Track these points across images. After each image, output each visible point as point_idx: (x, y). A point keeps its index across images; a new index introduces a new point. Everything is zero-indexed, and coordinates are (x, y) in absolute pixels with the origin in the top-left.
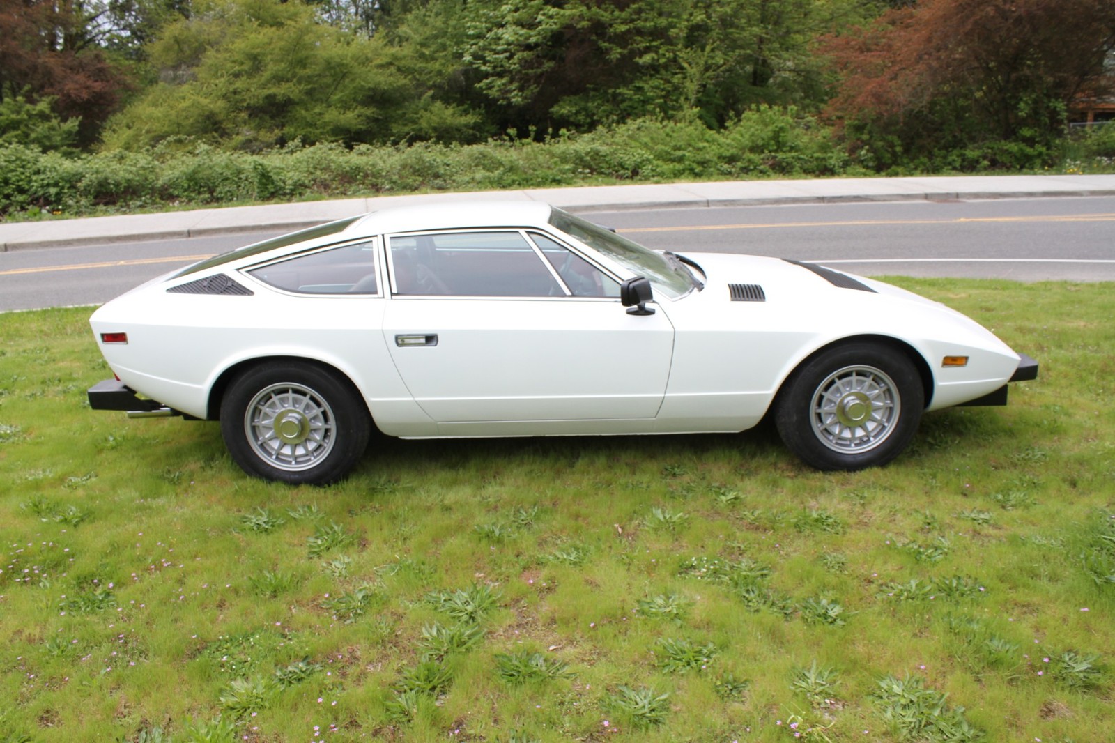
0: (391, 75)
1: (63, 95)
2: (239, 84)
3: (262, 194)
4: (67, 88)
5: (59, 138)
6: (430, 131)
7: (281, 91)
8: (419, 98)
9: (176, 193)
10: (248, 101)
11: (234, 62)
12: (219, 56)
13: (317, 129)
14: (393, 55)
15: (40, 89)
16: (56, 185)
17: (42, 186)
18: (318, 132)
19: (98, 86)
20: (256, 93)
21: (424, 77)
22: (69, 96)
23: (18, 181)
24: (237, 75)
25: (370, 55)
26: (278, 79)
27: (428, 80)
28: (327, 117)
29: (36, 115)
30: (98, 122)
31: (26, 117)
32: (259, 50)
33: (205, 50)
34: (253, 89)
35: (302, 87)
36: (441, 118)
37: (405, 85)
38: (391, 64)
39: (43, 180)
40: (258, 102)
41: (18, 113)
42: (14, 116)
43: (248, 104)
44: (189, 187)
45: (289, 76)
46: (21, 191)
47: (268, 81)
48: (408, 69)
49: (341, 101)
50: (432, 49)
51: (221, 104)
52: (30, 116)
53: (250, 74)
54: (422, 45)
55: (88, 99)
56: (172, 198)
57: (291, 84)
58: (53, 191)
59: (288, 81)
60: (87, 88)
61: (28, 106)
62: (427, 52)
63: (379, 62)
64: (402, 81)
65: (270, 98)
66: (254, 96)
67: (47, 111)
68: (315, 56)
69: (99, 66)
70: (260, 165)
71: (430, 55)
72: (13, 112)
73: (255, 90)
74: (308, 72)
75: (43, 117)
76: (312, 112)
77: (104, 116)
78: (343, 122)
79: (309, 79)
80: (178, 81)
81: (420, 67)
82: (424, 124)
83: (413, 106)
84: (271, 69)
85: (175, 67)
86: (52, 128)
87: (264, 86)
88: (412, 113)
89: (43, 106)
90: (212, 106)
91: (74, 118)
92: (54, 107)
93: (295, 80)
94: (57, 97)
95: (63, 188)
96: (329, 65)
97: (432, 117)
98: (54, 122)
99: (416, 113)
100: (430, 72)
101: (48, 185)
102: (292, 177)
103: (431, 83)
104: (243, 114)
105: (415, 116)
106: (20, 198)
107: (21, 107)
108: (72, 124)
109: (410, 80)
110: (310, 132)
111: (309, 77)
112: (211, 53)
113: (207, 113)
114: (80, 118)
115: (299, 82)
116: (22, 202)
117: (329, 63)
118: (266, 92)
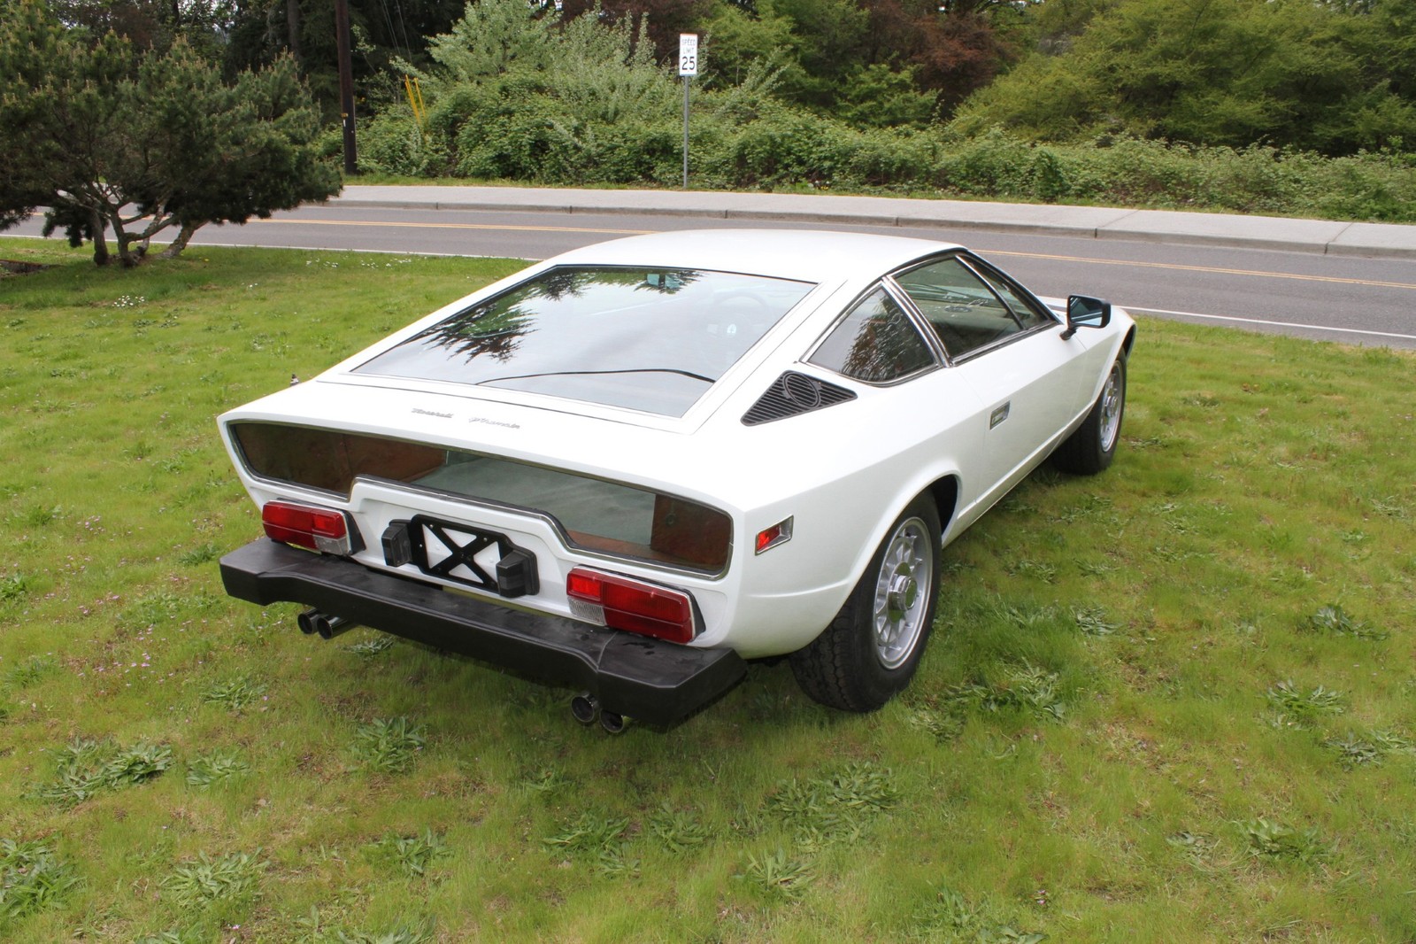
0: (1331, 54)
1: (929, 64)
2: (1117, 59)
3: (1045, 193)
4: (934, 55)
5: (912, 111)
6: (1368, 137)
7: (1165, 70)
8: (1367, 88)
9: (953, 180)
10: (1125, 81)
11: (1122, 31)
12: (1106, 23)
13: (1204, 122)
14: (1343, 26)
15: (907, 56)
16: (831, 158)
17: (819, 159)
18: (1204, 126)
19: (969, 54)
20: (1136, 73)
21: (1385, 60)
22: (934, 64)
23: (800, 151)
24: (1117, 48)
25: (1311, 26)
26: (1167, 54)
27: (1390, 63)
28: (1220, 109)
29: (896, 84)
30: (961, 96)
31: (885, 86)
32: (1152, 17)
33: (1093, 15)
34: (1133, 67)
35: (1197, 67)
36: (1390, 120)
37: (1349, 70)
38: (1337, 39)
39: (822, 152)
40: (1136, 83)
41: (879, 80)
42: (873, 85)
43: (1124, 85)
44: (968, 174)
45: (1183, 52)
46: (801, 162)
47: (1155, 58)
48: (1364, 46)
49: (1245, 87)
50: (1409, 18)
51: (1090, 83)
52: (890, 85)
53: (1135, 47)
54: (1396, 11)
55: (953, 70)
56: (945, 184)
57: (1180, 62)
58: (827, 164)
59: (1179, 56)
60: (957, 55)
61: (891, 75)
62: (1397, 23)
63: (1320, 36)
64: (1348, 63)
65: (1153, 78)
66: (1133, 75)
67: (908, 81)
68: (1224, 26)
69: (978, 30)
70: (1048, 157)
71: (1403, 26)
72: (874, 81)
73: (1135, 68)
74: (1210, 47)
75: (903, 86)
76: (1202, 100)
77: (968, 91)
78: (1239, 116)
79: (1210, 58)
80: (1053, 51)
81: (1381, 46)
82: (1360, 127)
83: (1354, 100)
84: (1163, 41)
85: (1056, 35)
86: (909, 100)
87: (1148, 64)
88: (1350, 110)
89: (905, 75)
90: (1077, 84)
91: (934, 91)
92: (917, 77)
93: (1188, 57)
94: (922, 65)
95: (838, 162)
96: (1241, 40)
97: (1377, 117)
98: (911, 94)
99: (1356, 111)
100: (1398, 51)
101: (826, 158)
102: (1084, 176)
103: (1392, 68)
104: (1113, 97)
105: (1353, 114)
106: (796, 169)
107: (884, 75)
108: (930, 96)
109: (1360, 62)
110: (1194, 127)
111: (1208, 54)
112: (1097, 19)
113: (1070, 92)
114: (941, 90)
115: (1193, 61)
116: (798, 174)
117: (1241, 37)
118: (1149, 71)
